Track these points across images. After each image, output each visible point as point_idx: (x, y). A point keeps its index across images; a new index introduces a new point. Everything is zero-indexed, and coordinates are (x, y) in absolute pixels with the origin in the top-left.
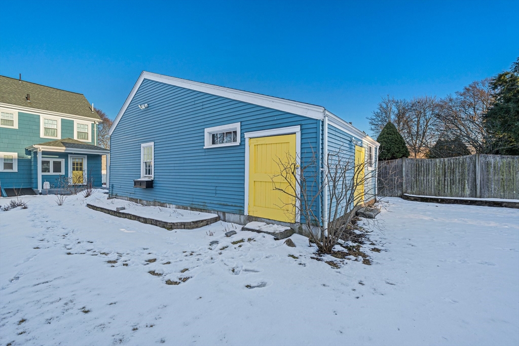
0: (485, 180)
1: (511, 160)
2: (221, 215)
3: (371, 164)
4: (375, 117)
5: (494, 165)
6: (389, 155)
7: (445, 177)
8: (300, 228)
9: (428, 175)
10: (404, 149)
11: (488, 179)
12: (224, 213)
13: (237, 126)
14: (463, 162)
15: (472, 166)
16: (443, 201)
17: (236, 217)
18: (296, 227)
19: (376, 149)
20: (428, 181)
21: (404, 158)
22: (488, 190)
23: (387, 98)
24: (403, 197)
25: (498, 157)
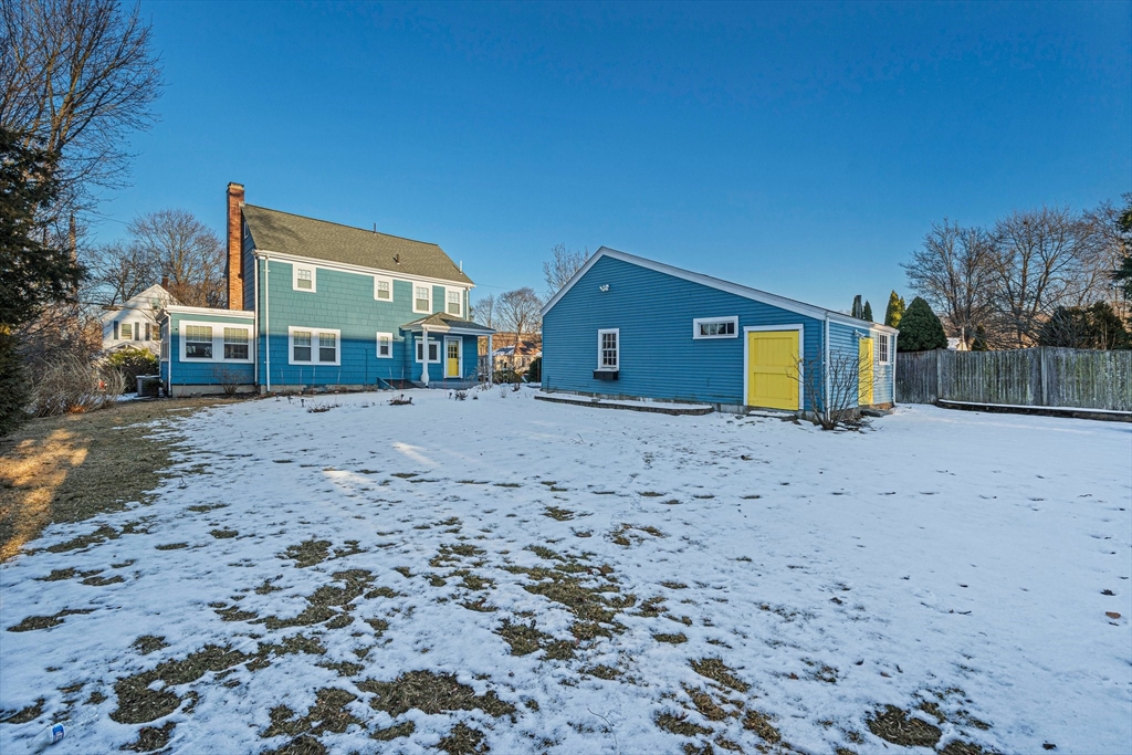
0: (1055, 382)
1: (1090, 356)
2: (716, 407)
3: (884, 358)
4: (917, 263)
5: (1067, 361)
6: (917, 345)
7: (998, 377)
8: (804, 415)
9: (975, 373)
10: (940, 336)
11: (1058, 381)
12: (719, 405)
13: (735, 319)
14: (1023, 357)
15: (1035, 362)
16: (992, 410)
17: (735, 408)
18: (801, 413)
19: (893, 337)
20: (974, 382)
21: (939, 349)
22: (1059, 396)
23: (943, 224)
24: (938, 404)
25: (1071, 352)
